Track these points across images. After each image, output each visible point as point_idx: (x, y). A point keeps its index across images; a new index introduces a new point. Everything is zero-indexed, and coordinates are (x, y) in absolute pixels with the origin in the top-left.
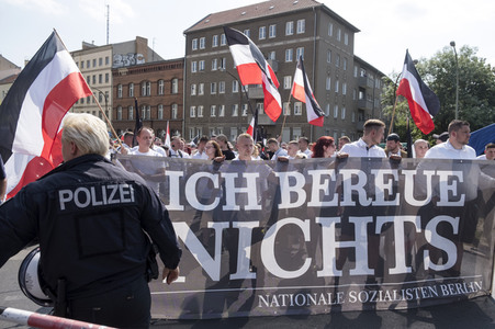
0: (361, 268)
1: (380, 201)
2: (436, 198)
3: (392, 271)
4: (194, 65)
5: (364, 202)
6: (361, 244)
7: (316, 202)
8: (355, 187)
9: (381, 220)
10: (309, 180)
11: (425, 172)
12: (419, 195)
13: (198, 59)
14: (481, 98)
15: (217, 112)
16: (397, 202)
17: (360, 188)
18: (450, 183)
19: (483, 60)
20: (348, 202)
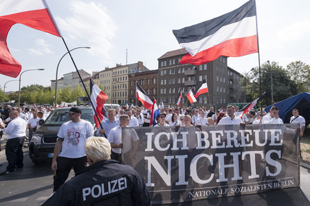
0: (236, 177)
1: (244, 145)
2: (269, 141)
3: (250, 177)
4: (162, 72)
5: (237, 145)
6: (235, 166)
7: (215, 146)
8: (232, 139)
10: (210, 135)
11: (264, 130)
12: (262, 141)
13: (163, 70)
16: (251, 145)
17: (234, 139)
18: (276, 135)
19: (281, 67)
20: (229, 146)
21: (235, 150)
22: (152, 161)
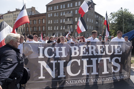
1: (100, 54)
2: (114, 52)
3: (103, 73)
4: (49, 15)
5: (95, 54)
6: (94, 66)
7: (82, 55)
8: (92, 50)
9: (100, 59)
11: (111, 45)
13: (50, 13)
14: (130, 23)
15: (56, 28)
16: (104, 54)
17: (94, 50)
18: (118, 48)
19: (130, 13)
20: (90, 54)
21: (94, 56)
22: (43, 64)
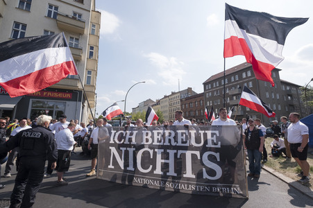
0: (172, 172)
1: (180, 144)
2: (206, 142)
3: (184, 176)
4: (207, 95)
5: (173, 143)
6: (171, 162)
7: (156, 143)
8: (170, 138)
9: (180, 152)
10: (153, 134)
11: (200, 132)
12: (198, 141)
13: (209, 92)
16: (188, 144)
17: (172, 138)
18: (212, 136)
20: (167, 143)
22: (113, 150)
